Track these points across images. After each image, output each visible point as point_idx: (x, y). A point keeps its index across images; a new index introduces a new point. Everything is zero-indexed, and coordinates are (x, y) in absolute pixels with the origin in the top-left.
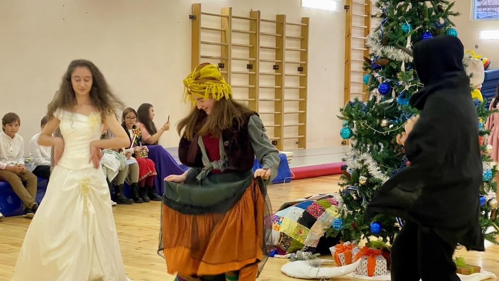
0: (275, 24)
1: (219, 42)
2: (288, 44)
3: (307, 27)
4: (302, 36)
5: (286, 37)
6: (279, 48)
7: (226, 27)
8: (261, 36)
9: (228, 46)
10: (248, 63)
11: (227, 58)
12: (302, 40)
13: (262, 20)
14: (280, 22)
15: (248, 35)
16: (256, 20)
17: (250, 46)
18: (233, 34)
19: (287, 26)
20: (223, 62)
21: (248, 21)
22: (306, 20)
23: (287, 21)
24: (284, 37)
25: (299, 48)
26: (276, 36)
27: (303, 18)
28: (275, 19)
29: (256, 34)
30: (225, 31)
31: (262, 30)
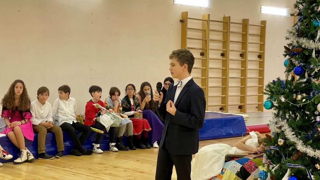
0: (241, 26)
1: (201, 38)
2: (250, 39)
3: (265, 27)
4: (261, 33)
5: (249, 34)
6: (244, 42)
7: (206, 28)
8: (230, 33)
9: (207, 40)
10: (221, 52)
11: (206, 49)
12: (261, 36)
13: (232, 23)
14: (245, 24)
15: (222, 33)
16: (227, 23)
17: (223, 40)
18: (211, 32)
19: (250, 26)
20: (204, 52)
21: (222, 23)
22: (264, 23)
23: (250, 23)
24: (248, 34)
25: (259, 42)
26: (242, 34)
27: (262, 21)
28: (241, 22)
29: (227, 32)
30: (205, 31)
31: (232, 29)
